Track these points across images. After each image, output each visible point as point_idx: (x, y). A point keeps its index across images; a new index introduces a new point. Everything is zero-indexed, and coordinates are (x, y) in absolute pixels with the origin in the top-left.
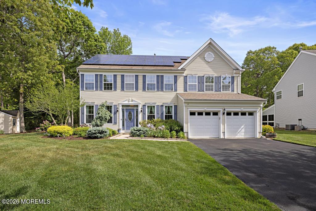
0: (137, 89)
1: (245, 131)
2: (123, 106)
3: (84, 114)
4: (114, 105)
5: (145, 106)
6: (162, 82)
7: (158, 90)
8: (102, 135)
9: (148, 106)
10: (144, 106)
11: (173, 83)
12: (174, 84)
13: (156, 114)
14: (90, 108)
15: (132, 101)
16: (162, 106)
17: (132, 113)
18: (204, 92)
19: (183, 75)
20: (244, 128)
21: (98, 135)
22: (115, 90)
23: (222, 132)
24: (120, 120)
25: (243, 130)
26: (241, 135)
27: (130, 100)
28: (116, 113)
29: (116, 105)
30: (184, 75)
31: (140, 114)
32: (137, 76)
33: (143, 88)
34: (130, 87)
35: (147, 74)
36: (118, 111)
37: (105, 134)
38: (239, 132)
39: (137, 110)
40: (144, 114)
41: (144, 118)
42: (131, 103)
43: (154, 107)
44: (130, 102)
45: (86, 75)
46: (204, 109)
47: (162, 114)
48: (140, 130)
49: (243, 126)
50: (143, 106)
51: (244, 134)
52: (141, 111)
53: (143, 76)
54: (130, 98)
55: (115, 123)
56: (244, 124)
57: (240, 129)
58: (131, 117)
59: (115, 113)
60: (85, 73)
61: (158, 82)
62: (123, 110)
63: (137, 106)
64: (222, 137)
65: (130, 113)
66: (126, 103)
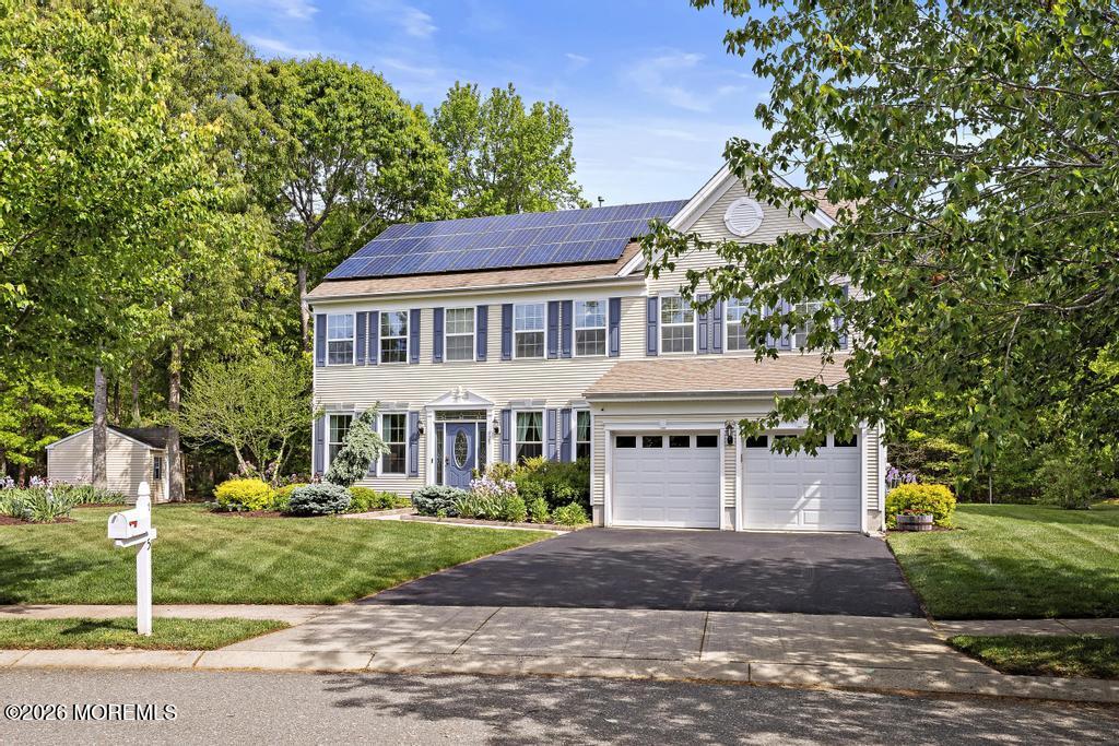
0: (483, 353)
1: (822, 504)
2: (439, 414)
3: (323, 444)
4: (412, 413)
5: (509, 411)
6: (567, 326)
7: (554, 356)
8: (325, 506)
9: (519, 414)
10: (506, 412)
11: (607, 328)
12: (611, 332)
13: (544, 442)
14: (343, 423)
15: (467, 396)
16: (566, 411)
17: (468, 439)
18: (722, 353)
19: (642, 294)
20: (818, 495)
21: (312, 505)
22: (415, 361)
23: (723, 505)
24: (429, 461)
25: (815, 503)
26: (807, 519)
27: (460, 394)
28: (417, 439)
29: (417, 413)
30: (646, 293)
31: (492, 441)
32: (483, 310)
33: (503, 350)
34: (460, 349)
35: (515, 301)
36: (421, 431)
37: (334, 504)
38: (798, 510)
39: (483, 426)
40: (506, 441)
41: (504, 455)
42: (464, 404)
43: (540, 414)
44: (462, 402)
45: (333, 318)
46: (658, 424)
47: (567, 440)
48: (438, 496)
49: (814, 487)
50: (503, 411)
51: (821, 516)
52: (496, 430)
53: (504, 306)
54: (461, 388)
55: (414, 473)
56: (816, 479)
57: (803, 499)
58: (465, 452)
59: (414, 439)
60: (329, 312)
61: (552, 327)
62: (438, 427)
63: (483, 414)
64: (725, 525)
65: (460, 439)
66: (449, 403)
